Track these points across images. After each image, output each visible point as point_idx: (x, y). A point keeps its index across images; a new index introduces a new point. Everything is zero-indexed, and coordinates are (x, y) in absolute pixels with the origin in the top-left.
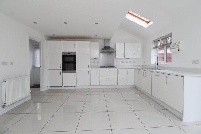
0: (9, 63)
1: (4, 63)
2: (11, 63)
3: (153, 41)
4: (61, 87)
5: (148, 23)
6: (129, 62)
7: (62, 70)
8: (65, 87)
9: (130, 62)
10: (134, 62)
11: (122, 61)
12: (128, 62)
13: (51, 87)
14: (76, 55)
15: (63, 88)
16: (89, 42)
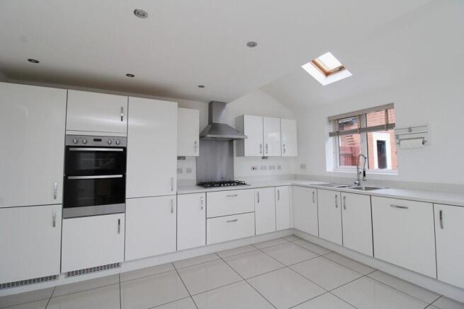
3: (329, 118)
4: (54, 277)
5: (327, 74)
6: (268, 168)
7: (61, 206)
9: (272, 168)
10: (279, 168)
11: (254, 166)
12: (265, 168)
14: (125, 149)
15: (63, 281)
16: (176, 104)
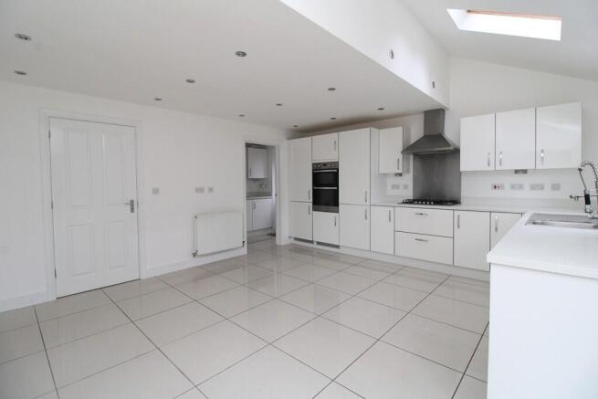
0: (206, 190)
1: (199, 190)
2: (211, 190)
4: (312, 242)
7: (311, 204)
8: (319, 243)
13: (296, 239)
14: (338, 170)
15: (315, 245)
